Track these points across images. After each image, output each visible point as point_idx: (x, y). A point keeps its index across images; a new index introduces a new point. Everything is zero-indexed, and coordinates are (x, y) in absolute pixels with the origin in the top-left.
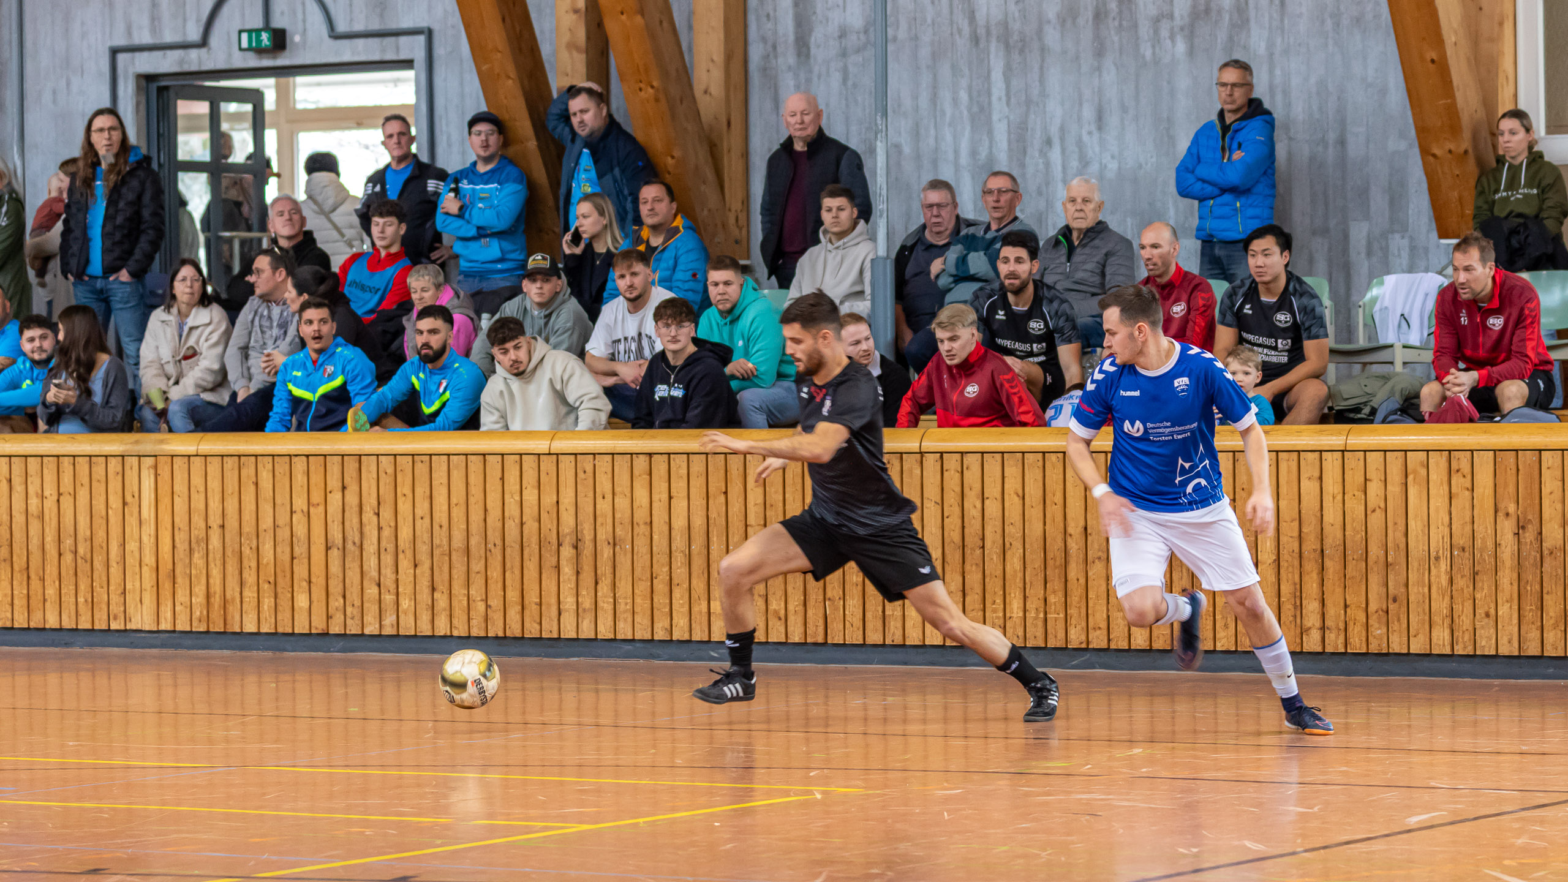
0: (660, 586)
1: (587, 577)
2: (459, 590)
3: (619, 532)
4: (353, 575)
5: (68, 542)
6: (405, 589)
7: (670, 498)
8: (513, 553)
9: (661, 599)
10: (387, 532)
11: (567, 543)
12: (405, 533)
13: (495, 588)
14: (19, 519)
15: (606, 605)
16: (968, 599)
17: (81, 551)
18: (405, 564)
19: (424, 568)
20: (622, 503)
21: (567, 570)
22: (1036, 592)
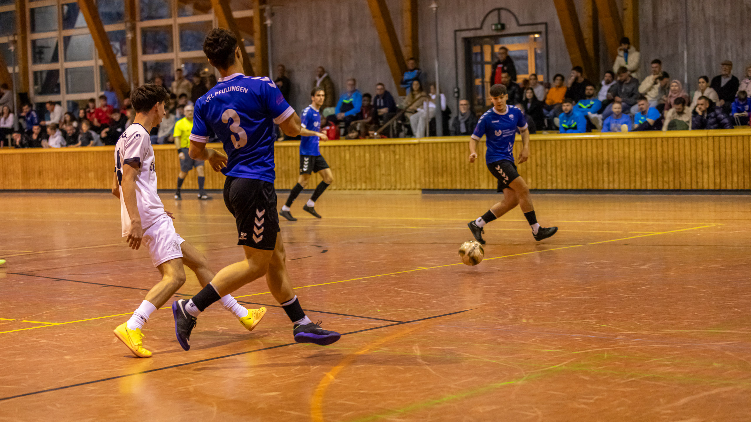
0: (632, 174)
1: (611, 172)
2: (574, 177)
3: (621, 160)
4: (544, 173)
5: (463, 166)
6: (559, 176)
7: (635, 150)
8: (590, 167)
9: (633, 178)
10: (553, 161)
11: (606, 162)
12: (559, 161)
13: (585, 176)
14: (449, 159)
15: (617, 180)
16: (722, 176)
17: (467, 167)
18: (559, 170)
19: (564, 171)
20: (621, 152)
21: (605, 171)
22: (741, 174)
